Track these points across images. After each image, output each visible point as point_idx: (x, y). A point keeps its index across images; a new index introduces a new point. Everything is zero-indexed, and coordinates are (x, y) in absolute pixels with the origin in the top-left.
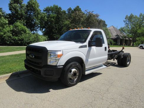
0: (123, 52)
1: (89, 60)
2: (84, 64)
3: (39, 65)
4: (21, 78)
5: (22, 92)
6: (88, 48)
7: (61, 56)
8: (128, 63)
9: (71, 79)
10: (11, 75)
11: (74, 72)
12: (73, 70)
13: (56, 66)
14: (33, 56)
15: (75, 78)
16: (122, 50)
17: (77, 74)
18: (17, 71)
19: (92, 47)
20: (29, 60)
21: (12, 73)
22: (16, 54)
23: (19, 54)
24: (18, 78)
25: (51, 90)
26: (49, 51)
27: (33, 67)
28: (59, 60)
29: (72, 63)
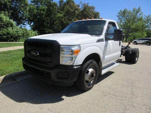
0: (129, 47)
1: (106, 57)
2: (101, 62)
3: (48, 65)
4: (18, 82)
5: (25, 103)
6: (104, 42)
7: (78, 52)
8: (137, 59)
9: (87, 82)
10: (4, 79)
11: (91, 73)
12: (91, 70)
13: (72, 66)
14: (37, 53)
15: (92, 79)
16: (128, 46)
17: (95, 75)
18: (11, 73)
19: (108, 41)
20: (29, 59)
21: (4, 76)
22: (4, 51)
23: (8, 51)
24: (14, 82)
25: (64, 97)
26: (61, 46)
27: (38, 68)
28: (76, 57)
29: (89, 62)
